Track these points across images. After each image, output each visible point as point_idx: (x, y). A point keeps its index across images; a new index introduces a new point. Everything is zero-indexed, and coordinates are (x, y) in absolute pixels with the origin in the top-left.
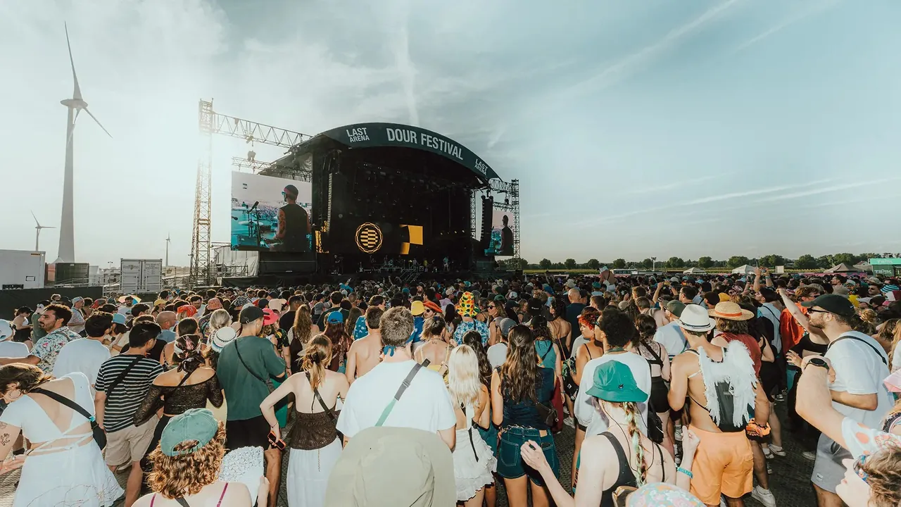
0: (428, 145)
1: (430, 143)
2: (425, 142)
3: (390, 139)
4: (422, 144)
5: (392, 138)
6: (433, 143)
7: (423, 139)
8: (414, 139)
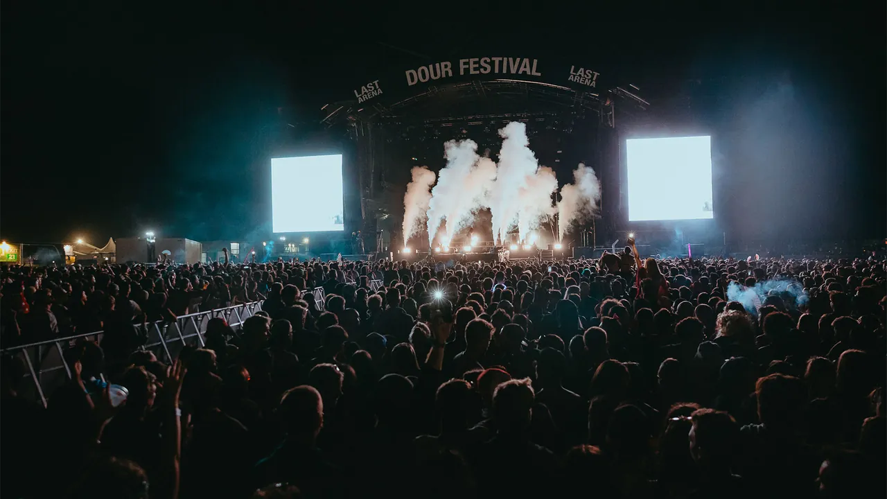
0: (472, 72)
1: (475, 69)
2: (467, 70)
3: (410, 83)
4: (462, 73)
5: (413, 81)
6: (481, 67)
7: (462, 67)
8: (447, 72)
